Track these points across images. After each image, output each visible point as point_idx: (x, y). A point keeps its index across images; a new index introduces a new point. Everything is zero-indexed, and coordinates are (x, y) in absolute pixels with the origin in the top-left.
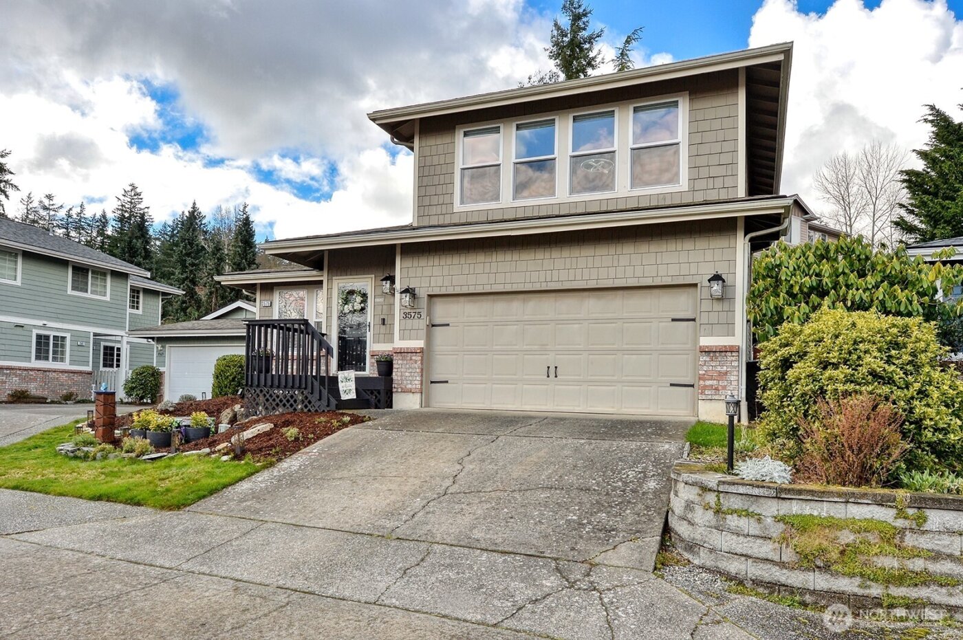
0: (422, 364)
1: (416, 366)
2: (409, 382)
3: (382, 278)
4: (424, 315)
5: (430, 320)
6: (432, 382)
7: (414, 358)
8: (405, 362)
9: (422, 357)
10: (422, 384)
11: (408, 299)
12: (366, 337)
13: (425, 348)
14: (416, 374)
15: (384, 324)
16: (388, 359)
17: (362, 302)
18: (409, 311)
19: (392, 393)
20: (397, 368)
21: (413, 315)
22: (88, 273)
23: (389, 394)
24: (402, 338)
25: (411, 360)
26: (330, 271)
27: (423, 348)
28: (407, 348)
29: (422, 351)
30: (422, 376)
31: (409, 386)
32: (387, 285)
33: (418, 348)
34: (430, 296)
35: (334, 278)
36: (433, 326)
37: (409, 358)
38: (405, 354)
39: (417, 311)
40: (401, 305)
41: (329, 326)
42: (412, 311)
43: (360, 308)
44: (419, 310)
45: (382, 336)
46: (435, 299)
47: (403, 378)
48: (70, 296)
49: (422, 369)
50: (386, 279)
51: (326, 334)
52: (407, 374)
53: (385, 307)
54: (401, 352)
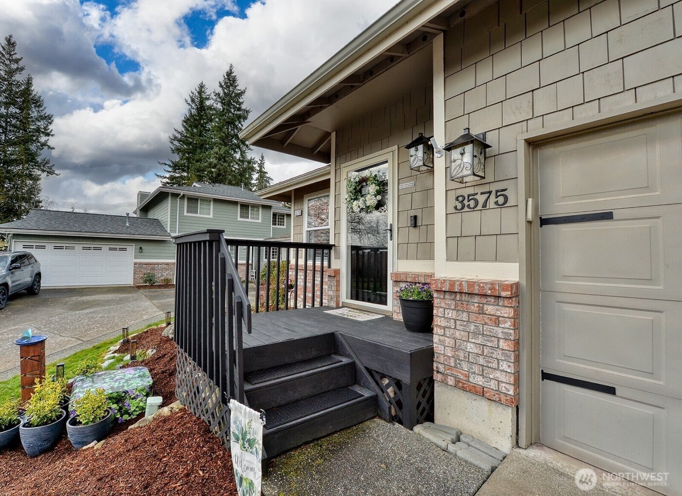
0: (516, 327)
1: (499, 331)
2: (476, 369)
3: (409, 142)
4: (517, 193)
5: (536, 209)
6: (546, 376)
7: (490, 309)
8: (465, 316)
9: (517, 310)
10: (517, 384)
11: (467, 158)
12: (387, 248)
13: (524, 283)
14: (498, 354)
15: (415, 226)
16: (424, 296)
17: (378, 193)
18: (471, 191)
19: (431, 382)
20: (444, 328)
21: (481, 199)
22: (249, 207)
23: (425, 386)
24: (454, 256)
25: (481, 312)
26: (338, 159)
27: (517, 285)
28: (471, 284)
29: (516, 290)
30: (517, 359)
31: (479, 380)
32: (419, 153)
33: (505, 287)
34: (534, 144)
35: (342, 165)
36: (544, 222)
37: (474, 308)
38: (464, 298)
39: (494, 188)
40: (450, 178)
41: (337, 234)
42: (479, 190)
43: (376, 202)
44: (500, 186)
45: (413, 247)
46: (549, 151)
47: (461, 355)
48: (239, 221)
49: (517, 342)
50: (414, 144)
51: (334, 245)
52: (470, 347)
53: (417, 196)
54: (453, 291)
